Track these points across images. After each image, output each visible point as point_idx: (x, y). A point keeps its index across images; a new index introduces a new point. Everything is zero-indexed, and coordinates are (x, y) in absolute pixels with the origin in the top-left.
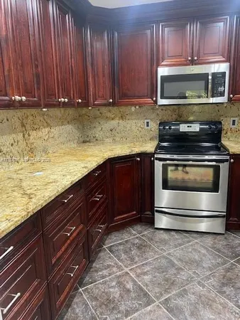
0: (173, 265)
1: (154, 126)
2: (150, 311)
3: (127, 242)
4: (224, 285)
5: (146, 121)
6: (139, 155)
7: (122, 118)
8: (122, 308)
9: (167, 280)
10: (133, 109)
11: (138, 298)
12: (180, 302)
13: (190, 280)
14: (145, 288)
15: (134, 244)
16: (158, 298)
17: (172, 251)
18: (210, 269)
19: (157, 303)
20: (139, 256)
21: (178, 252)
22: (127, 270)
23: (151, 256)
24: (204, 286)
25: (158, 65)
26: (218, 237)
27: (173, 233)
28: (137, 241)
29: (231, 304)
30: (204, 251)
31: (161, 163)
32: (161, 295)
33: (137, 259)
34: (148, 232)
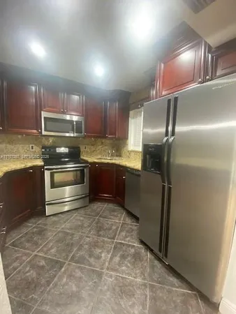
0: (68, 234)
1: (37, 149)
2: (65, 270)
3: (26, 234)
4: (99, 231)
5: (31, 146)
6: (31, 168)
7: (9, 143)
8: (43, 281)
9: (68, 245)
10: (20, 136)
11: (53, 267)
12: (81, 253)
13: (81, 238)
14: (54, 258)
15: (33, 233)
16: (66, 259)
17: (63, 226)
18: (89, 226)
19: (67, 262)
20: (41, 239)
21: (68, 225)
22: (35, 253)
23: (50, 235)
24: (89, 237)
25: (41, 110)
26: (86, 208)
27: (60, 215)
28: (35, 230)
29: (106, 239)
30: (82, 219)
31: (50, 171)
32: (67, 256)
33: (40, 242)
34: (41, 221)
